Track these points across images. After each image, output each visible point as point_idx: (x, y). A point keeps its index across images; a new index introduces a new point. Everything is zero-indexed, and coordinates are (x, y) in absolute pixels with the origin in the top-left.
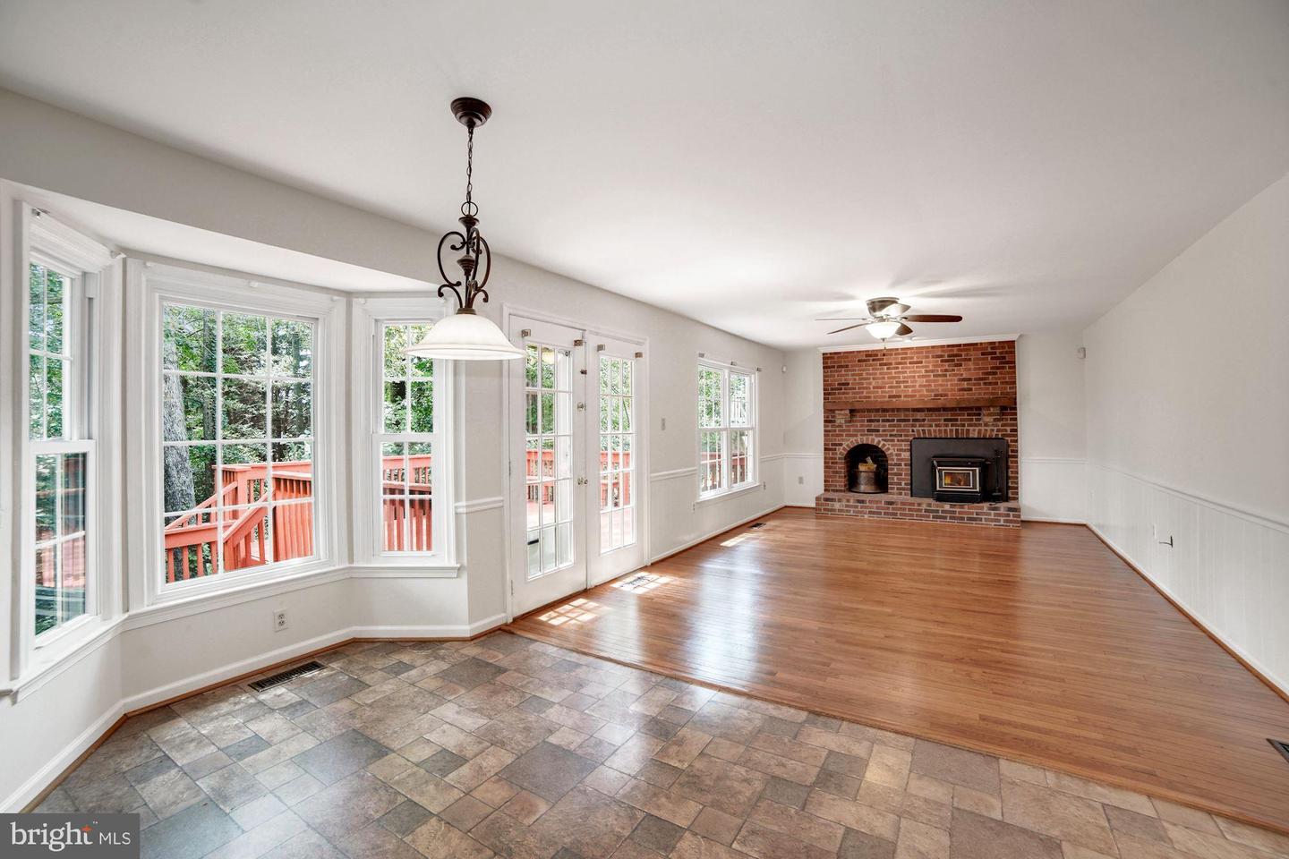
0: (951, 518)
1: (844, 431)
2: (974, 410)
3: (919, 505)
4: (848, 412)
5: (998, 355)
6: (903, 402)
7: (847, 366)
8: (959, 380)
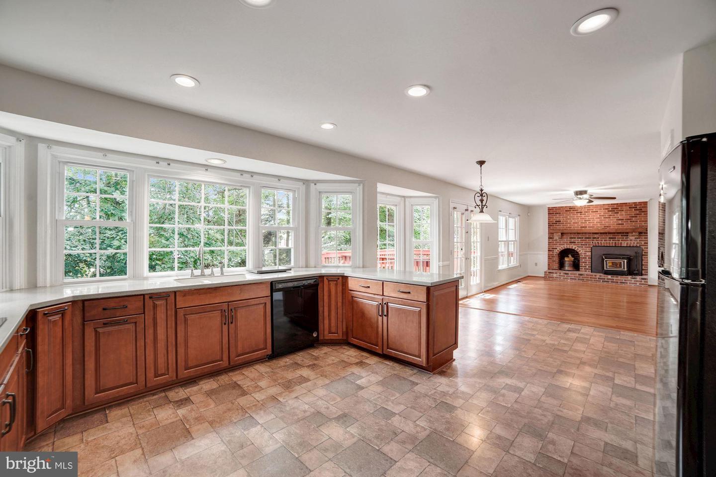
0: (612, 282)
1: (558, 242)
2: (625, 234)
3: (595, 276)
4: (560, 234)
5: (638, 208)
6: (588, 230)
7: (560, 213)
8: (617, 220)
